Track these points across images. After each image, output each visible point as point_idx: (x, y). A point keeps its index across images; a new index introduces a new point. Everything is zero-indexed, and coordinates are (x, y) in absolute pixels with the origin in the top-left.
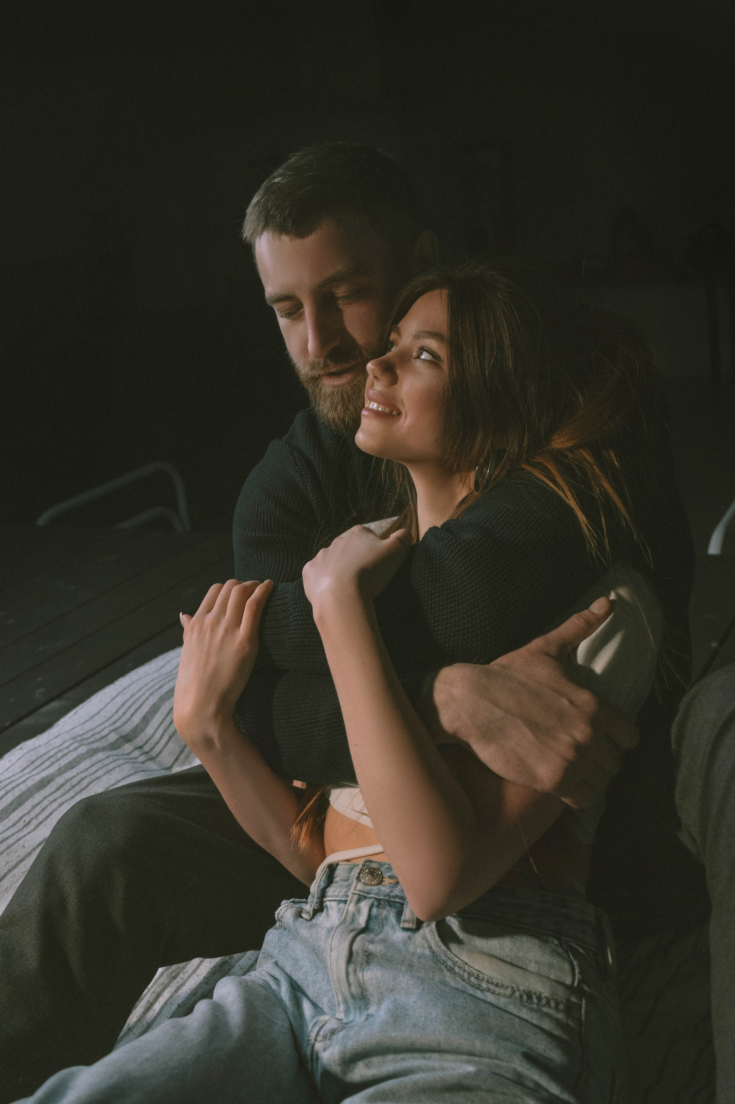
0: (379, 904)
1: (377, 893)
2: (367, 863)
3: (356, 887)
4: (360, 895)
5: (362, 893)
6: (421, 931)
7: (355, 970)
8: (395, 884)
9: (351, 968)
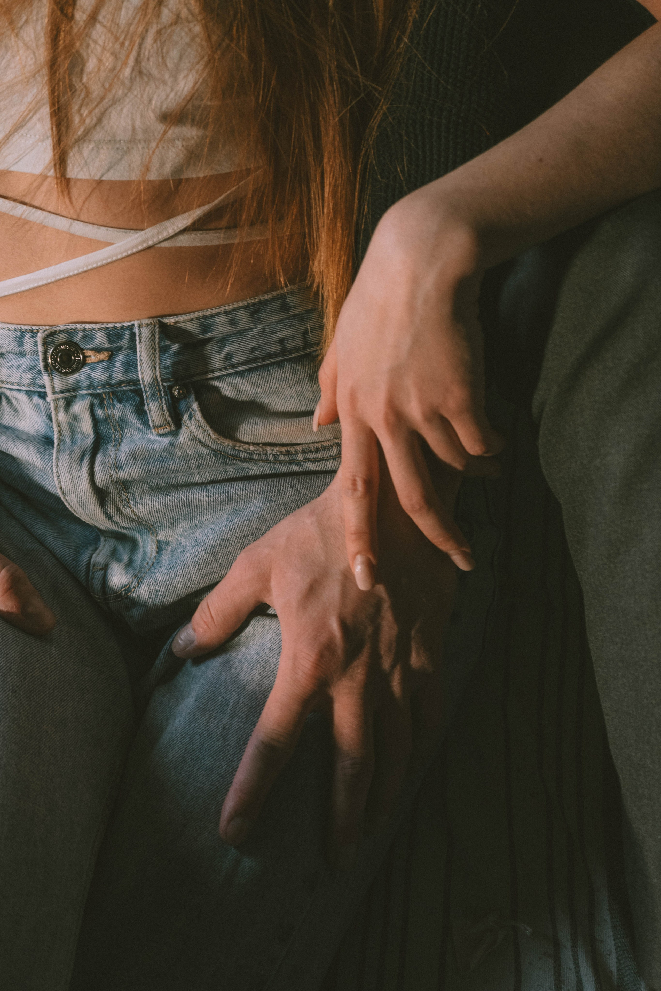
0: (102, 400)
1: (89, 385)
2: (49, 339)
3: (53, 388)
4: (65, 398)
5: (68, 394)
6: (184, 429)
7: (118, 509)
8: (109, 359)
9: (111, 510)
